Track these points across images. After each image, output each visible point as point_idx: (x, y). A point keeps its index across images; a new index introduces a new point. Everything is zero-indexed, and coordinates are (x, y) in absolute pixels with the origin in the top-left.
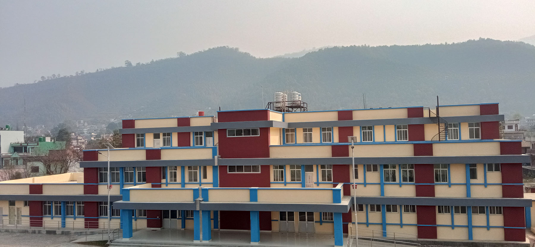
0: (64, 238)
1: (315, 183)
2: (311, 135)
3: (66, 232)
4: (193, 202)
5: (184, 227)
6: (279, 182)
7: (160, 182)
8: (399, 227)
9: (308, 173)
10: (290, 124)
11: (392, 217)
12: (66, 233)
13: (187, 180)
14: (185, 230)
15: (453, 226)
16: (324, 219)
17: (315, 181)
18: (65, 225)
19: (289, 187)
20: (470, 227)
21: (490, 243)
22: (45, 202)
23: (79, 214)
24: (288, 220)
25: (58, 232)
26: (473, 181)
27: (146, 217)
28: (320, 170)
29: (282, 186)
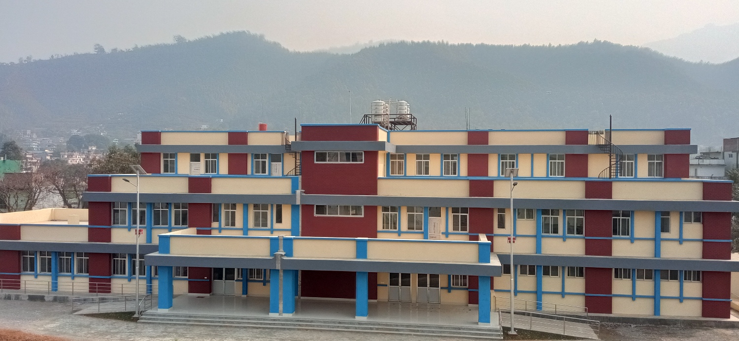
0: (59, 307)
1: (442, 233)
2: (427, 163)
3: (60, 297)
4: (271, 258)
5: (246, 294)
6: (390, 230)
7: (210, 226)
8: (559, 296)
9: (433, 220)
10: (398, 148)
11: (551, 283)
12: (61, 300)
13: (251, 224)
14: (247, 296)
15: (634, 297)
16: (453, 285)
17: (443, 229)
18: (57, 287)
19: (404, 237)
20: (656, 298)
21: (684, 320)
22: (25, 253)
23: (80, 270)
24: (402, 285)
25: (48, 298)
26: (664, 235)
27: (187, 277)
28: (451, 215)
29: (394, 237)
